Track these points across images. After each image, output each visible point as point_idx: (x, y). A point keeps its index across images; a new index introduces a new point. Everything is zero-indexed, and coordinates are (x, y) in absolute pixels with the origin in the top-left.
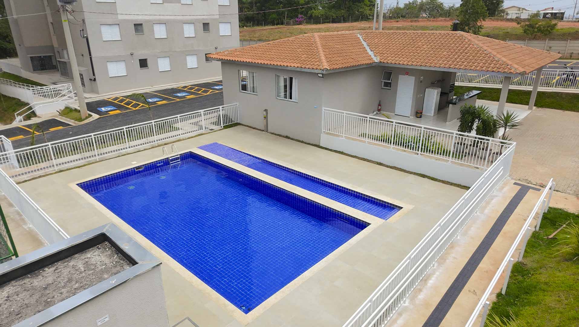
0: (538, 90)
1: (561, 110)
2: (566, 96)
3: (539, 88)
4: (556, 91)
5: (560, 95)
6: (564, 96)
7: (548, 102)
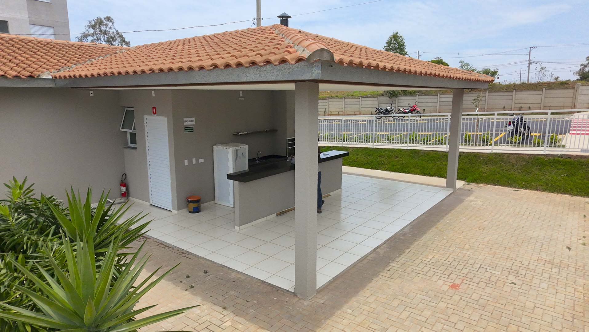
0: (460, 150)
1: (511, 187)
2: (517, 161)
3: (460, 147)
4: (498, 152)
5: (505, 157)
6: (513, 161)
7: (486, 173)
